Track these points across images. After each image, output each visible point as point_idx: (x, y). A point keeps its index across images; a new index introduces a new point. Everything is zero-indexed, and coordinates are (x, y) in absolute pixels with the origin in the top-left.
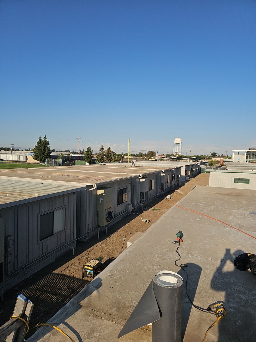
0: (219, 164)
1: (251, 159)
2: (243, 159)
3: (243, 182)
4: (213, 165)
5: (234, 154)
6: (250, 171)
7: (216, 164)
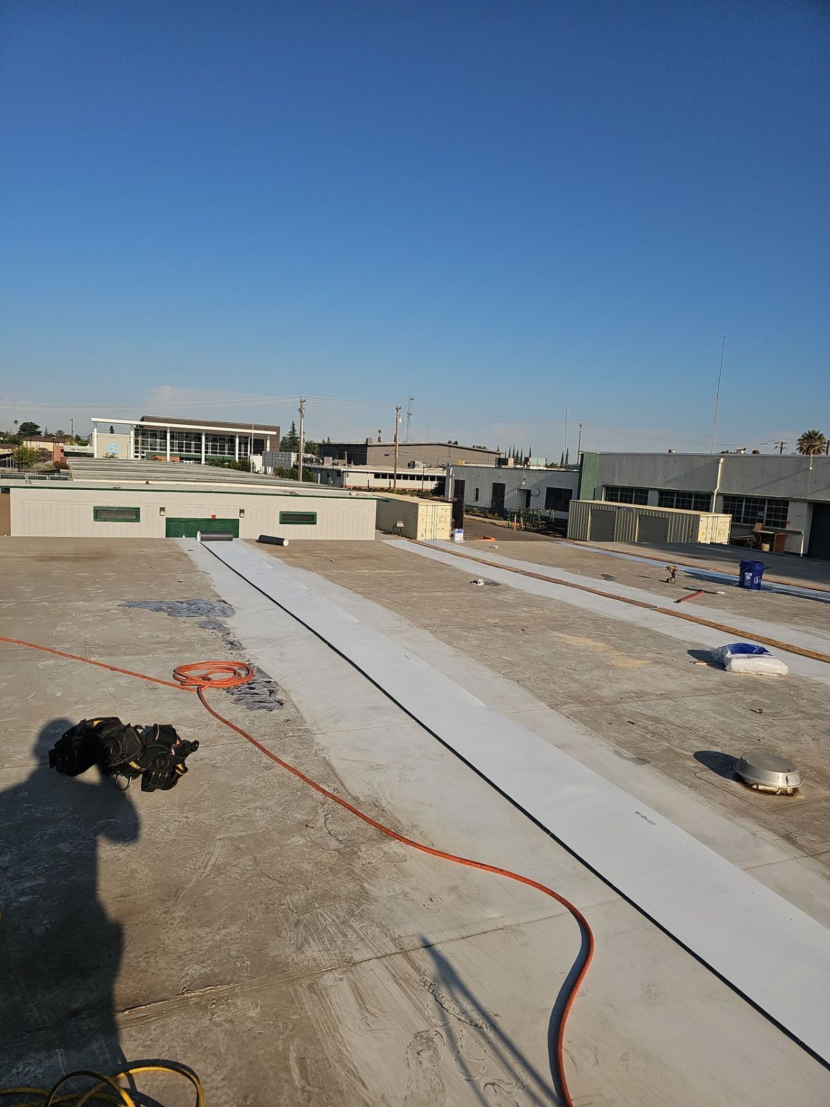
0: (50, 463)
1: (147, 449)
2: (125, 447)
3: (120, 517)
4: (26, 464)
5: (95, 430)
6: (141, 483)
7: (40, 461)
